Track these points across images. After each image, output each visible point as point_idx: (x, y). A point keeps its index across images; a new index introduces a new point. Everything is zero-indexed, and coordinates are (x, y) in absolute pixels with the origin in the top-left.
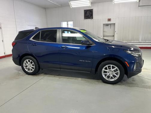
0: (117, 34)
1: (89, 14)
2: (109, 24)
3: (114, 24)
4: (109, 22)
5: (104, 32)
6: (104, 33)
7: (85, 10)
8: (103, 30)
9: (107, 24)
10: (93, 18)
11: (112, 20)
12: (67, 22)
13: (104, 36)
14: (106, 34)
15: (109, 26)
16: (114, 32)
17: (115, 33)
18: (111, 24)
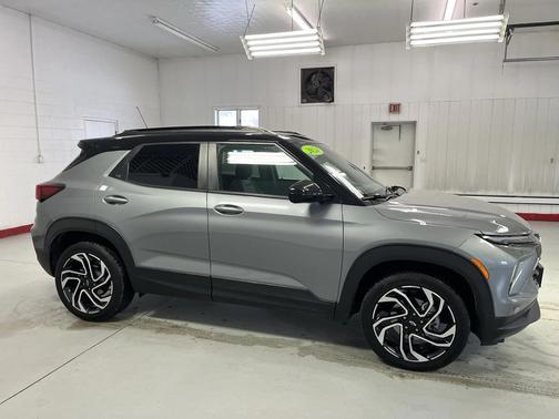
0: (422, 161)
1: (317, 85)
2: (393, 125)
3: (414, 123)
4: (394, 118)
5: (373, 151)
6: (375, 157)
7: (303, 71)
8: (372, 145)
9: (385, 123)
10: (333, 101)
11: (404, 109)
12: (239, 110)
13: (373, 168)
14: (383, 161)
15: (395, 131)
16: (413, 152)
17: (418, 158)
18: (400, 125)
